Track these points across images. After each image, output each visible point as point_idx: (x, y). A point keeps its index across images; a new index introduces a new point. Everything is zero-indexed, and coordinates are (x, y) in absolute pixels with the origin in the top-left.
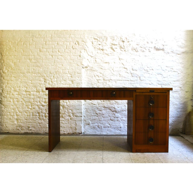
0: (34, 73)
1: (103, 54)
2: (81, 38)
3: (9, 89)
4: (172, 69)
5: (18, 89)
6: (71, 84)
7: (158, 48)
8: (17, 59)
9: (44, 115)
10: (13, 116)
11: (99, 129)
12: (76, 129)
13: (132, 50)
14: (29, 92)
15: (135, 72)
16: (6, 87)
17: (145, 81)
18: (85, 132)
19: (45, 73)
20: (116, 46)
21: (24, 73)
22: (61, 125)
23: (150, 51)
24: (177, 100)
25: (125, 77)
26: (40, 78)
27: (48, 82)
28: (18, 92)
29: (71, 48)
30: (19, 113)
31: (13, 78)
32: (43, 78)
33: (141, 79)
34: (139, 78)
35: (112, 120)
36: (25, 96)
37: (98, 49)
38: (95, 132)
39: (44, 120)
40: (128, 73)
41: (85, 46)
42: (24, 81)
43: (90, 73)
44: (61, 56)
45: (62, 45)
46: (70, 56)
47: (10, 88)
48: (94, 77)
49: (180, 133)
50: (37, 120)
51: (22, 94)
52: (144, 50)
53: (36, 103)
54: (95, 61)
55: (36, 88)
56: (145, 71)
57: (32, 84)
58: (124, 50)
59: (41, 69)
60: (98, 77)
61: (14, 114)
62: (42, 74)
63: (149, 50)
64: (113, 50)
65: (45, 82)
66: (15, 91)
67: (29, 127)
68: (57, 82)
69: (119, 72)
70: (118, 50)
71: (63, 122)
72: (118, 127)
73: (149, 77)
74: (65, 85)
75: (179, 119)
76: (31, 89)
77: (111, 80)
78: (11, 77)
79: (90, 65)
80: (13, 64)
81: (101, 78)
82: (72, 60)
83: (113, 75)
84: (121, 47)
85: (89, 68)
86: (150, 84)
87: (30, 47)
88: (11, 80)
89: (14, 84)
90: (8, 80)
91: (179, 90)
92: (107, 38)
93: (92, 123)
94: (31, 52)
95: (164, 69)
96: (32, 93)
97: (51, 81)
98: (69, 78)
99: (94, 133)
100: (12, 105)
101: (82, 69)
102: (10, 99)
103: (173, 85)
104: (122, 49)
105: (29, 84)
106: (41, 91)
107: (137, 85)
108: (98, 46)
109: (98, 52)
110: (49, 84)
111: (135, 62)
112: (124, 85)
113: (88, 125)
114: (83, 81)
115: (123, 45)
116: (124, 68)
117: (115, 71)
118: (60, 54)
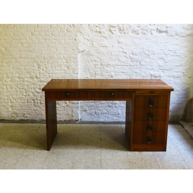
0: (27, 59)
1: (101, 37)
3: (2, 75)
4: (176, 53)
5: (11, 75)
6: (67, 70)
7: (161, 30)
8: (8, 44)
9: (39, 102)
10: (7, 103)
11: (96, 115)
12: (73, 116)
13: (133, 32)
14: (23, 78)
15: (135, 57)
17: (146, 66)
18: (82, 119)
19: (39, 59)
20: (114, 29)
21: (16, 59)
22: (57, 112)
23: (152, 34)
24: (179, 86)
25: (124, 62)
26: (33, 63)
27: (42, 67)
28: (11, 78)
29: (65, 31)
30: (13, 100)
31: (5, 64)
32: (37, 64)
33: (141, 64)
34: (139, 63)
35: (110, 107)
36: (19, 83)
37: (95, 31)
38: (93, 118)
39: (39, 107)
40: (127, 57)
41: (81, 29)
42: (16, 67)
43: (87, 57)
44: (55, 39)
45: (56, 28)
46: (64, 40)
47: (3, 75)
48: (91, 62)
49: (180, 120)
50: (32, 107)
51: (16, 80)
52: (146, 32)
53: (30, 89)
54: (92, 45)
55: (30, 74)
56: (145, 56)
57: (25, 70)
58: (123, 33)
59: (34, 55)
60: (96, 62)
61: (8, 101)
62: (35, 59)
63: (151, 32)
64: (112, 32)
65: (38, 68)
66: (8, 77)
67: (24, 114)
68: (51, 68)
69: (118, 57)
70: (117, 32)
71: (59, 108)
72: (116, 114)
73: (150, 62)
74: (60, 71)
75: (180, 105)
76: (24, 75)
77: (109, 65)
78: (3, 63)
79: (86, 49)
81: (98, 63)
82: (67, 44)
83: (111, 60)
84: (120, 30)
85: (85, 52)
86: (151, 69)
87: (21, 30)
88: (3, 66)
89: (6, 70)
91: (182, 76)
93: (89, 109)
94: (23, 35)
95: (166, 53)
96: (25, 79)
97: (46, 67)
98: (64, 63)
99: (91, 120)
100: (6, 92)
101: (78, 54)
102: (3, 85)
103: (176, 70)
104: (121, 32)
105: (22, 70)
106: (35, 77)
107: (137, 70)
108: (95, 29)
109: (95, 35)
110: (43, 70)
111: (136, 46)
112: (122, 71)
113: (85, 112)
114: (79, 67)
115: (123, 27)
116: (123, 52)
117: (113, 56)
118: (54, 37)
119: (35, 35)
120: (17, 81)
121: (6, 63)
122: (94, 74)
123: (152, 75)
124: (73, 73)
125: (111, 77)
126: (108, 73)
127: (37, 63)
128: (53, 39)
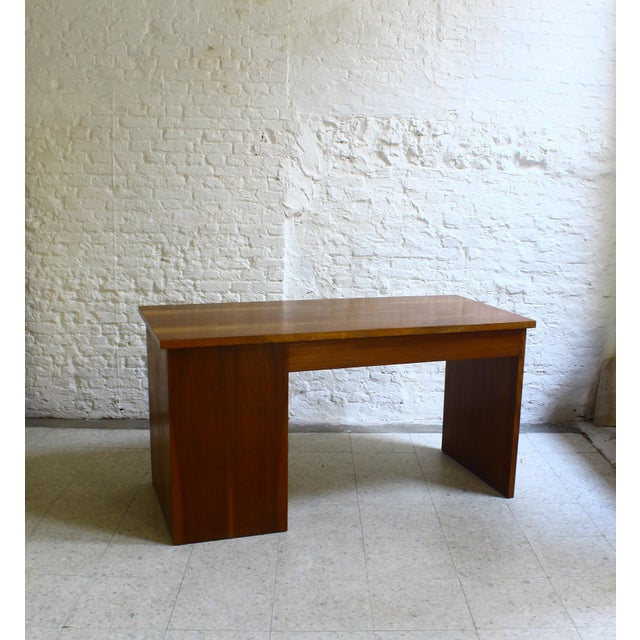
0: (128, 233)
1: (352, 173)
2: (280, 119)
3: (49, 281)
4: (568, 225)
5: (76, 282)
6: (248, 267)
7: (529, 158)
8: (72, 186)
10: (62, 366)
11: (332, 406)
13: (446, 161)
14: (113, 291)
15: (452, 233)
16: (36, 276)
17: (483, 260)
19: (164, 233)
20: (393, 150)
21: (95, 232)
23: (501, 169)
24: (577, 321)
25: (420, 249)
26: (148, 246)
27: (173, 260)
28: (77, 291)
29: (248, 152)
30: (81, 357)
31: (60, 246)
32: (157, 248)
33: (470, 254)
34: (462, 252)
35: (375, 380)
36: (101, 304)
37: (336, 156)
38: (323, 416)
40: (429, 235)
41: (296, 147)
42: (95, 258)
43: (310, 232)
44: (215, 176)
45: (219, 141)
46: (244, 178)
47: (52, 279)
48: (321, 247)
49: (578, 419)
50: (140, 381)
51: (92, 298)
52: (484, 163)
53: (136, 326)
54: (324, 195)
55: (135, 279)
56: (482, 231)
57: (121, 268)
58: (419, 162)
59: (151, 220)
60: (335, 244)
61: (65, 361)
62: (153, 235)
63: (499, 162)
64: (385, 160)
65: (162, 260)
66: (67, 287)
67: (116, 401)
68: (201, 261)
69: (403, 233)
70: (400, 160)
72: (395, 401)
73: (495, 250)
74: (227, 272)
75: (580, 376)
76: (119, 283)
77: (376, 255)
78: (54, 243)
79: (308, 206)
80: (57, 203)
81: (342, 250)
82: (251, 190)
83: (382, 240)
84: (410, 153)
85: (304, 216)
86: (496, 271)
87: (114, 145)
88: (53, 254)
89: (63, 266)
90: (42, 254)
91: (584, 292)
92: (366, 121)
93: (314, 387)
94: (118, 161)
95: (541, 226)
96: (122, 294)
97: (185, 259)
98: (242, 248)
99: (319, 420)
100: (60, 334)
101: (283, 221)
102: (51, 312)
103: (567, 275)
104: (412, 159)
105: (111, 267)
106: (151, 288)
107: (456, 273)
108: (336, 147)
109: (336, 165)
110: (177, 267)
111: (454, 201)
112: (415, 273)
113: (300, 395)
114: (286, 259)
115: (418, 146)
116: (419, 219)
117: (389, 228)
118: (212, 170)
119: (156, 163)
120: (97, 301)
121: (63, 244)
122: (331, 282)
123: (500, 288)
124: (268, 279)
125: (381, 293)
126: (371, 280)
127: (160, 246)
128: (209, 175)
